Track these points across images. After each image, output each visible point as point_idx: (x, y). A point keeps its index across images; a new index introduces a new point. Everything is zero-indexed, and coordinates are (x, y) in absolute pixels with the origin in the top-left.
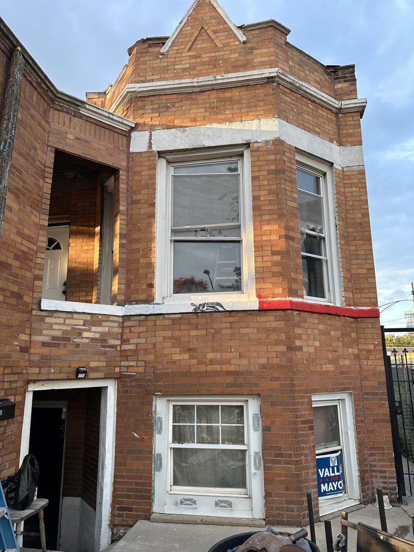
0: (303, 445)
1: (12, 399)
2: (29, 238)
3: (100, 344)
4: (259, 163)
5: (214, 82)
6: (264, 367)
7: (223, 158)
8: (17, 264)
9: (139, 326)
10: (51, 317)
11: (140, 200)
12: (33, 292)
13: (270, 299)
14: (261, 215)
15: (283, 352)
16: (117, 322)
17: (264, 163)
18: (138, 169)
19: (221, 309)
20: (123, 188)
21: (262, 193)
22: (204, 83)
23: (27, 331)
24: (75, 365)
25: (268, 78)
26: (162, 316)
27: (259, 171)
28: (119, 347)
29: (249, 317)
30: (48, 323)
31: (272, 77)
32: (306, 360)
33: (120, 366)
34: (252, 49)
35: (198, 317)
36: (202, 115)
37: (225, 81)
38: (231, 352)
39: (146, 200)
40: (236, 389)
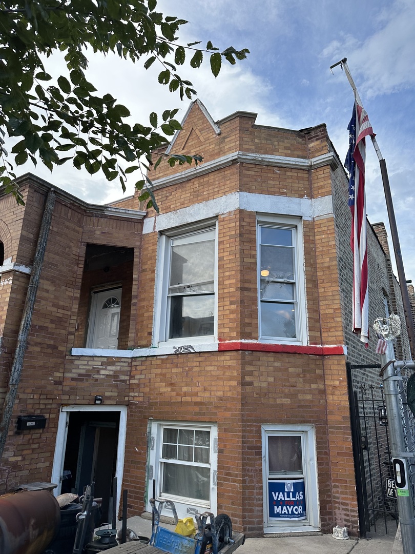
0: (248, 468)
1: (47, 416)
2: (63, 308)
3: (113, 379)
4: (224, 231)
5: (195, 172)
6: (221, 399)
7: (205, 228)
8: (54, 326)
9: (142, 365)
10: (79, 360)
11: (146, 269)
12: (67, 343)
13: (227, 342)
14: (224, 272)
15: (235, 387)
16: (127, 362)
17: (228, 230)
18: (147, 246)
19: (192, 351)
20: (136, 262)
21: (225, 254)
22: (189, 174)
23: (61, 370)
24: (94, 394)
25: (232, 161)
26: (155, 357)
27: (224, 236)
28: (128, 381)
29: (212, 357)
30: (76, 364)
31: (235, 160)
32: (257, 394)
33: (129, 396)
34: (224, 138)
35: (178, 358)
36: (188, 198)
37: (202, 170)
38: (198, 386)
39: (150, 269)
40: (200, 416)
